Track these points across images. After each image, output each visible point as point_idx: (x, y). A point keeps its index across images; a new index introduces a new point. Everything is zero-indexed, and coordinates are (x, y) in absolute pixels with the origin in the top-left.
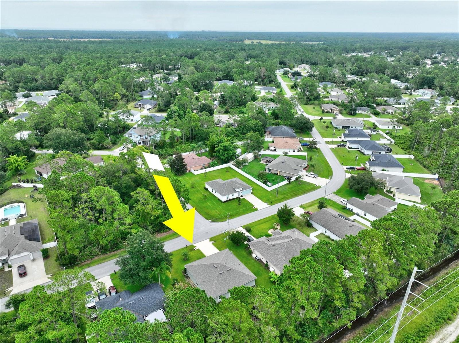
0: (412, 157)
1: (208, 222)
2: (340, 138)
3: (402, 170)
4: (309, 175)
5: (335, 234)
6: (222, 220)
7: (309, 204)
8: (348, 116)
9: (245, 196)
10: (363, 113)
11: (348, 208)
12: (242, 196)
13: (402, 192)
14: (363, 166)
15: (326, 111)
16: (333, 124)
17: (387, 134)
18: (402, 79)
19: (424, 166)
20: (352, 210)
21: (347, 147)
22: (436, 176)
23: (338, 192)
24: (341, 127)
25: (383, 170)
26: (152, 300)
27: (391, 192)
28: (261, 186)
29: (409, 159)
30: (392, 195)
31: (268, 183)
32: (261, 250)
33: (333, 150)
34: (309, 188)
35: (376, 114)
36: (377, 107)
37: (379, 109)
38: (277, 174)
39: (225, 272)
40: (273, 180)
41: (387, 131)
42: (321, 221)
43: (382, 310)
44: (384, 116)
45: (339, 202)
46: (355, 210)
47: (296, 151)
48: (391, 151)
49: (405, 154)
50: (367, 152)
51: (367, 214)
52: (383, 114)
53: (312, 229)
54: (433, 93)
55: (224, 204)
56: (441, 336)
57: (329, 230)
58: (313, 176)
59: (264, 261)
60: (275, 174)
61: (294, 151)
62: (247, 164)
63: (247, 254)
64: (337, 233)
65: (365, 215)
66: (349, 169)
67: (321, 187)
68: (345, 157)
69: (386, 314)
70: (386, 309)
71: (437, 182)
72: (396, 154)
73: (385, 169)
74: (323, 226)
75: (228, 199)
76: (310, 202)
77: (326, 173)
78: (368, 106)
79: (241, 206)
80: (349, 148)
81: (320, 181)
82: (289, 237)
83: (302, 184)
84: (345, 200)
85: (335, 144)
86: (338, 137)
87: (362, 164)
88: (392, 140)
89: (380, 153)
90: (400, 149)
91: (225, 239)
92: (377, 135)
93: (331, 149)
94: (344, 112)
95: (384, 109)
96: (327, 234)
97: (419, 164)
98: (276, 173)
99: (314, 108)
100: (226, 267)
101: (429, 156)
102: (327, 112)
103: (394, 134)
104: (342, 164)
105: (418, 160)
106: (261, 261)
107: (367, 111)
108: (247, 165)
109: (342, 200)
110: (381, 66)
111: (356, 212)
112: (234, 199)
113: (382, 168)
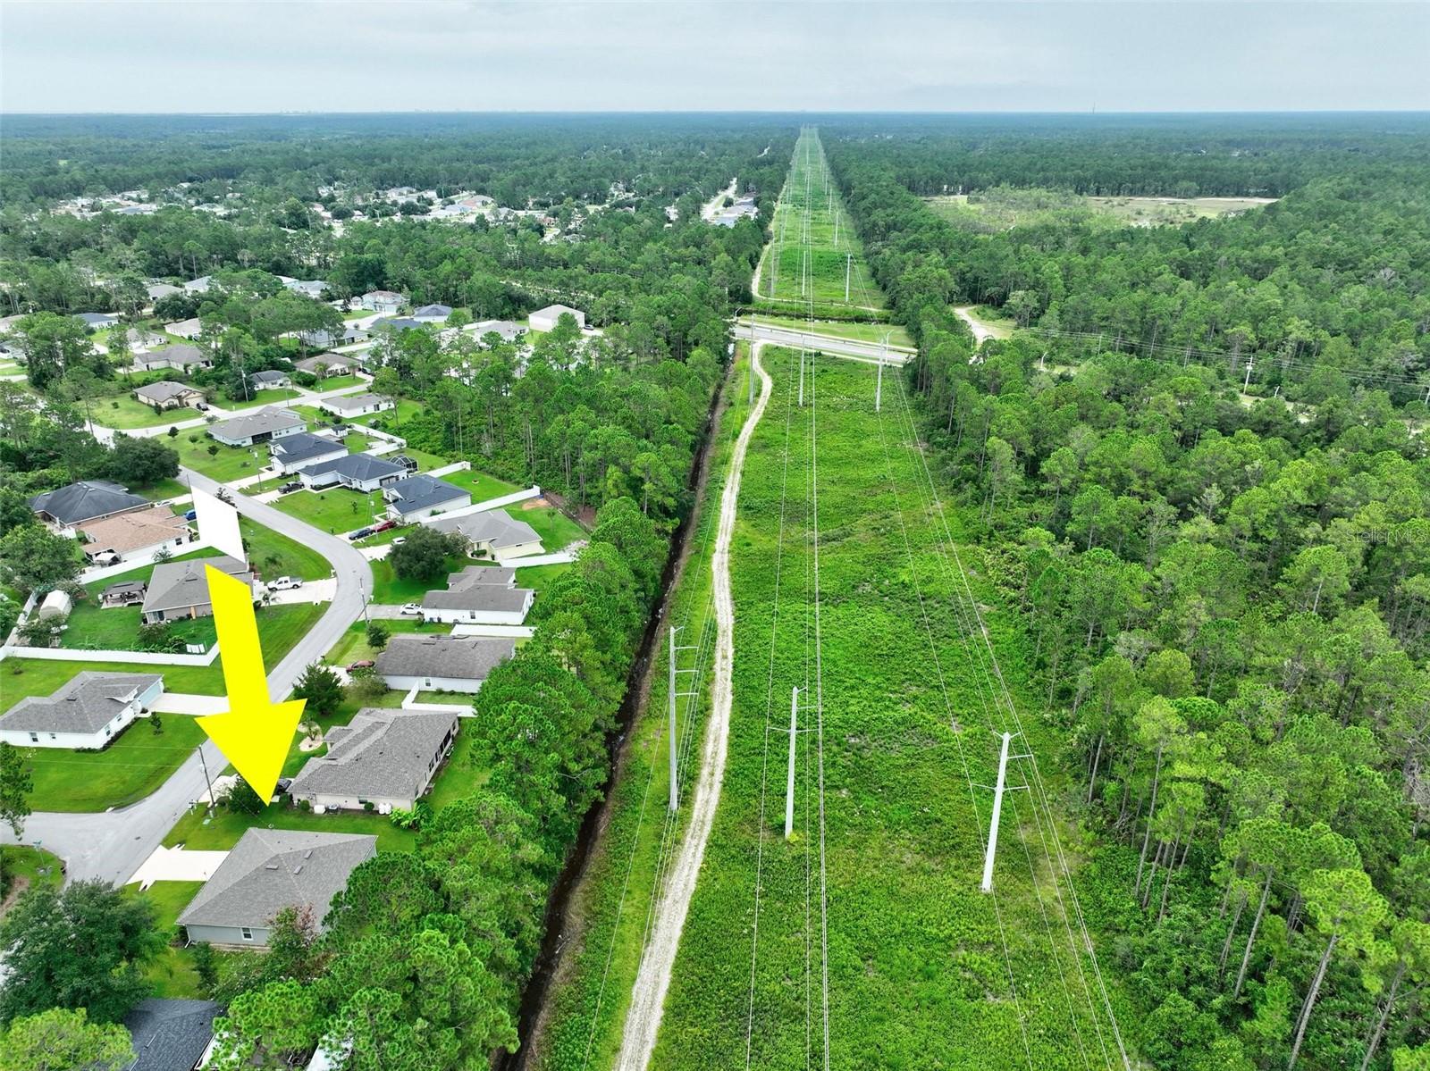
0: (467, 465)
1: (109, 816)
2: (270, 469)
3: (468, 500)
4: (278, 587)
5: (452, 677)
6: (148, 791)
7: (337, 651)
8: (238, 405)
9: (151, 706)
10: (270, 386)
11: (427, 619)
12: (144, 711)
13: (505, 543)
14: (383, 522)
15: (164, 405)
16: (216, 437)
17: (375, 427)
18: (295, 272)
19: (502, 478)
20: (439, 619)
21: (308, 488)
22: (536, 490)
23: (379, 597)
24: (249, 442)
25: (434, 513)
26: (181, 1026)
27: (484, 553)
28: (172, 666)
29: (463, 472)
30: (488, 558)
31: (189, 647)
32: (334, 784)
33: (278, 505)
34: (304, 615)
35: (309, 383)
36: (296, 364)
37: (307, 367)
38: (189, 616)
39: (305, 864)
40: (194, 636)
41: (372, 421)
42: (405, 666)
43: (618, 756)
44: (328, 383)
45: (400, 617)
46: (447, 616)
47: (185, 539)
48: (415, 465)
49: (449, 462)
50: (367, 486)
51: (477, 613)
52: (324, 378)
53: (392, 695)
54: (397, 300)
55: (111, 753)
56: (712, 737)
57: (434, 675)
58: (290, 585)
59: (353, 804)
60: (181, 619)
61: (179, 542)
62: (65, 627)
63: (300, 816)
64: (455, 673)
65: (473, 617)
66: (359, 536)
67: (329, 604)
68: (323, 514)
69: (628, 755)
70: (622, 750)
71: (543, 502)
72: (432, 468)
73: (437, 508)
74: (418, 674)
75: (112, 735)
76: (335, 646)
77: (314, 568)
78: (275, 366)
79: (168, 734)
80: (315, 488)
81: (314, 592)
82: (378, 725)
83: (279, 615)
84: (409, 605)
85: (269, 490)
86: (263, 469)
87: (377, 517)
88: (398, 440)
89: (397, 478)
90: (427, 455)
91: (207, 822)
92: (353, 437)
93: (271, 504)
94: (219, 396)
95: (320, 364)
96: (433, 688)
97: (488, 477)
98: (184, 614)
99: (116, 406)
100: (298, 853)
101: (496, 454)
102: (169, 408)
103: (390, 424)
104: (333, 532)
105: (481, 469)
106: (345, 811)
107: (279, 381)
108: (66, 631)
109: (402, 608)
110: (221, 242)
111: (451, 621)
112: (127, 728)
113: (428, 510)
